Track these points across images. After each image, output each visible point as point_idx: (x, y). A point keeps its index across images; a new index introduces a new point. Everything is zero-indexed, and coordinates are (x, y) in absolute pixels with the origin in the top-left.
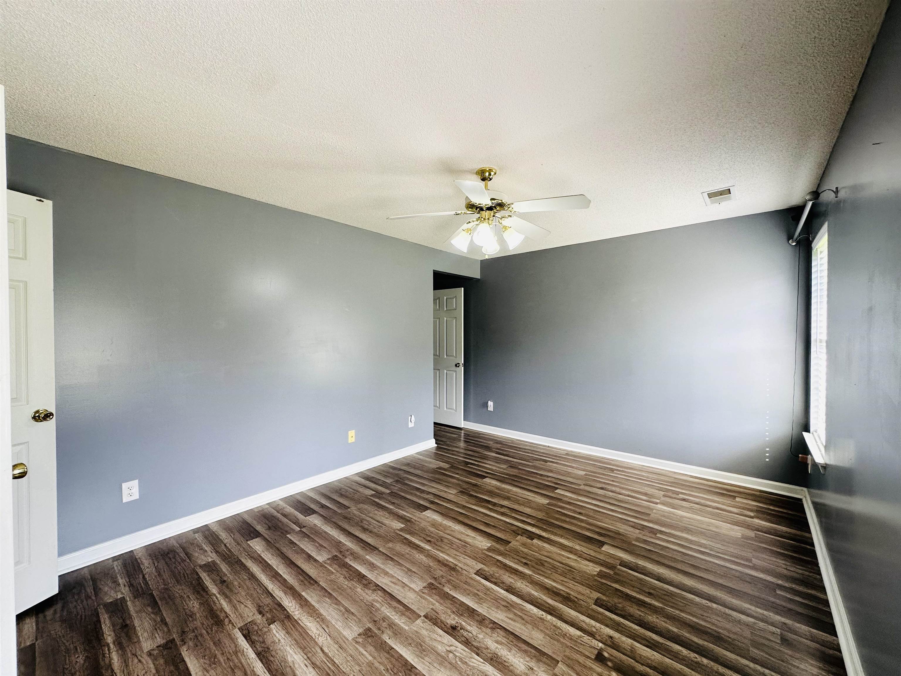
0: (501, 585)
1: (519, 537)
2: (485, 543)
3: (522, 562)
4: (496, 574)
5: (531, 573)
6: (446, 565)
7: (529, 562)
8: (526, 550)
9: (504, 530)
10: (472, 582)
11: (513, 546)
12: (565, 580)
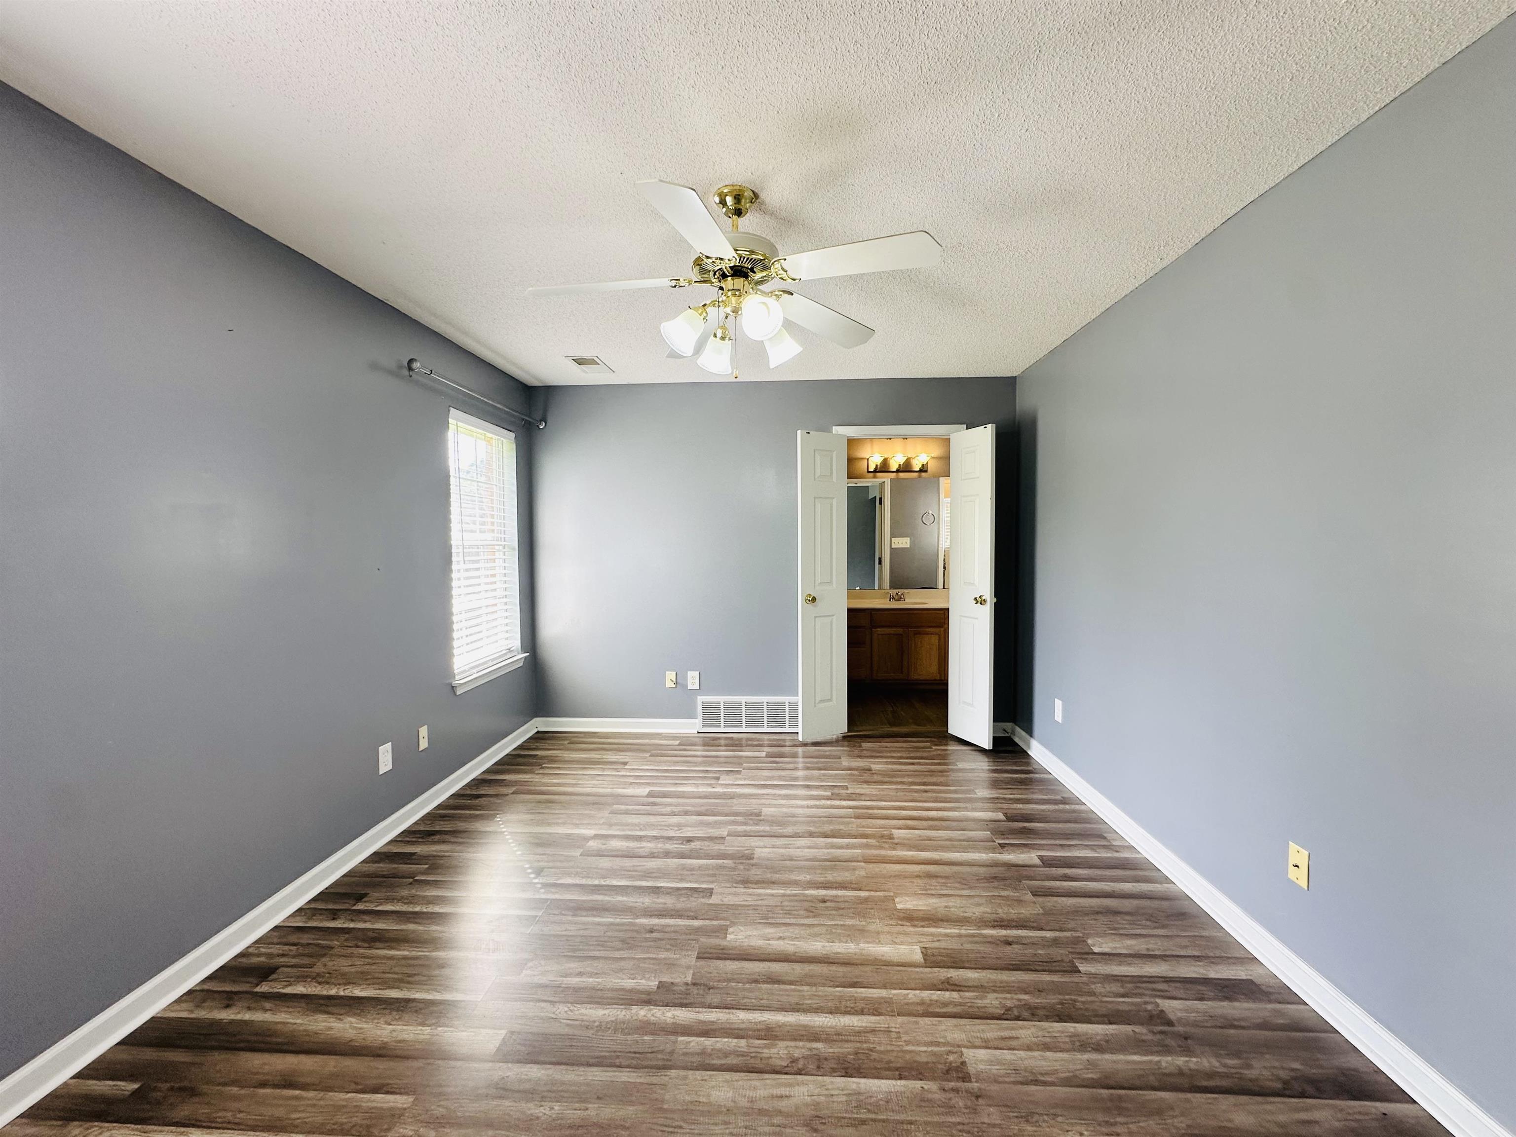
0: (670, 890)
1: (689, 979)
2: (740, 937)
3: (659, 931)
4: (685, 899)
5: (637, 921)
6: (757, 882)
7: (648, 935)
8: (663, 955)
9: (729, 980)
10: (711, 879)
11: (690, 953)
12: (581, 932)
